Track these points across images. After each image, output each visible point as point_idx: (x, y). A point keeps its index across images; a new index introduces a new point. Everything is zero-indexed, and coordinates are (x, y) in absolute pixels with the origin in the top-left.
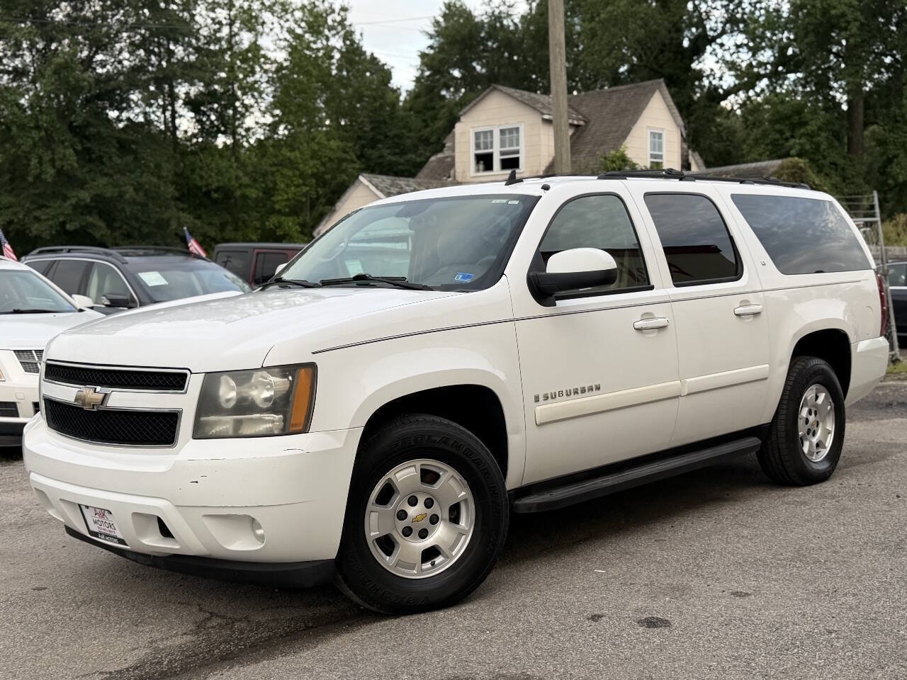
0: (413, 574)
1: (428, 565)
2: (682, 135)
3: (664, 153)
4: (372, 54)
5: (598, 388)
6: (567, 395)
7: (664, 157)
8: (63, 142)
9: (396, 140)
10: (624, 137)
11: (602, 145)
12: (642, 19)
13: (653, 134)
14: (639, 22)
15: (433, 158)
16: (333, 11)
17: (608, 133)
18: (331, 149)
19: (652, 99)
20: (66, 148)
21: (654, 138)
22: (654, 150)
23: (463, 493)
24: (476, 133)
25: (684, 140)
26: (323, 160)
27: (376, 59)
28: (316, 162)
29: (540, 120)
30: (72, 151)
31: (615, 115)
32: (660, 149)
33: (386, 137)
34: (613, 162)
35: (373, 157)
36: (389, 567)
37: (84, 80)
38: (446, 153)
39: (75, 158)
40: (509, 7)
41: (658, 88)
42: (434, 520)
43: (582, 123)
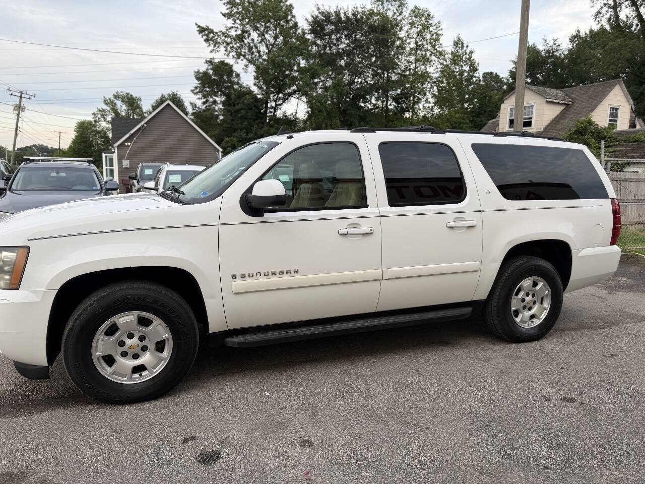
0: (124, 380)
1: (137, 375)
2: (632, 109)
3: (619, 119)
4: (496, 73)
5: (296, 272)
6: (265, 275)
7: (618, 121)
8: (336, 117)
9: (490, 113)
10: (592, 110)
11: (579, 114)
12: (630, 48)
13: (612, 109)
14: (628, 50)
15: (490, 122)
16: (466, 53)
17: (584, 108)
18: (456, 118)
19: (614, 89)
20: (337, 119)
21: (613, 110)
22: (612, 117)
23: (167, 335)
24: (511, 109)
25: (633, 111)
26: (452, 123)
27: (498, 75)
28: (448, 124)
29: (545, 102)
30: (339, 121)
31: (590, 98)
32: (616, 116)
33: (485, 112)
34: (582, 123)
35: (477, 121)
36: (107, 375)
37: (345, 90)
38: (497, 119)
39: (340, 124)
40: (557, 46)
41: (619, 83)
42: (145, 349)
43: (570, 103)
